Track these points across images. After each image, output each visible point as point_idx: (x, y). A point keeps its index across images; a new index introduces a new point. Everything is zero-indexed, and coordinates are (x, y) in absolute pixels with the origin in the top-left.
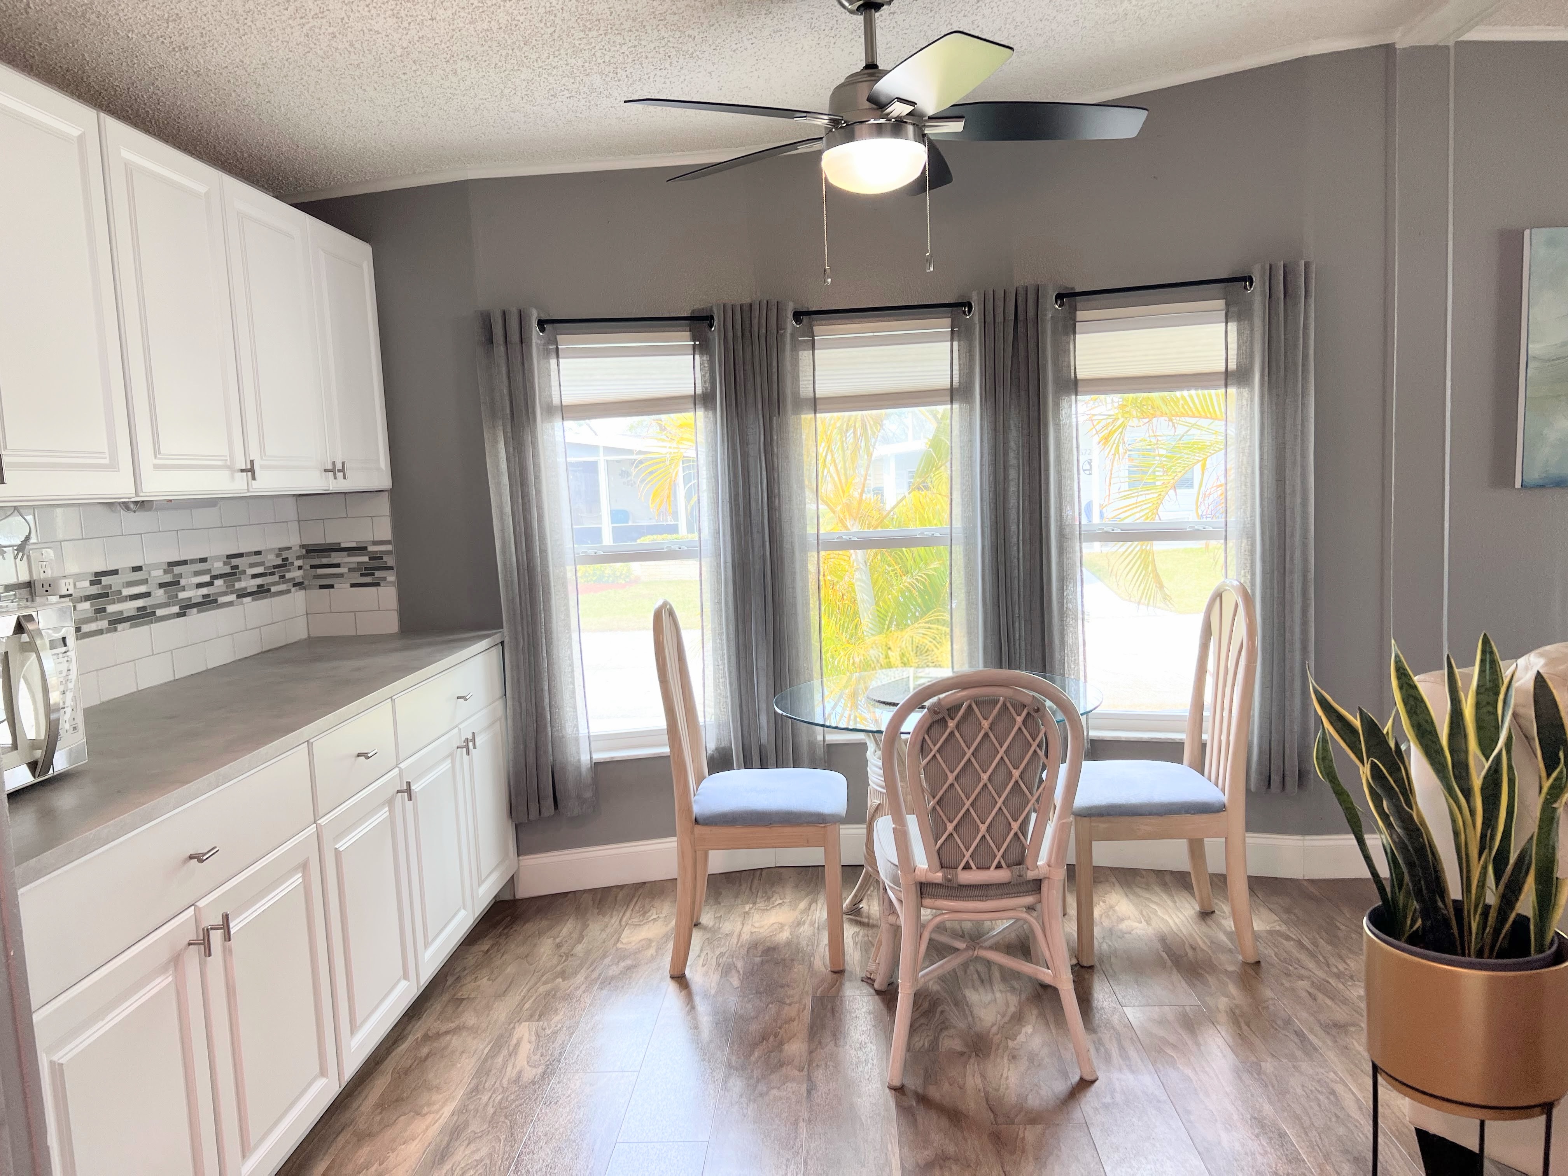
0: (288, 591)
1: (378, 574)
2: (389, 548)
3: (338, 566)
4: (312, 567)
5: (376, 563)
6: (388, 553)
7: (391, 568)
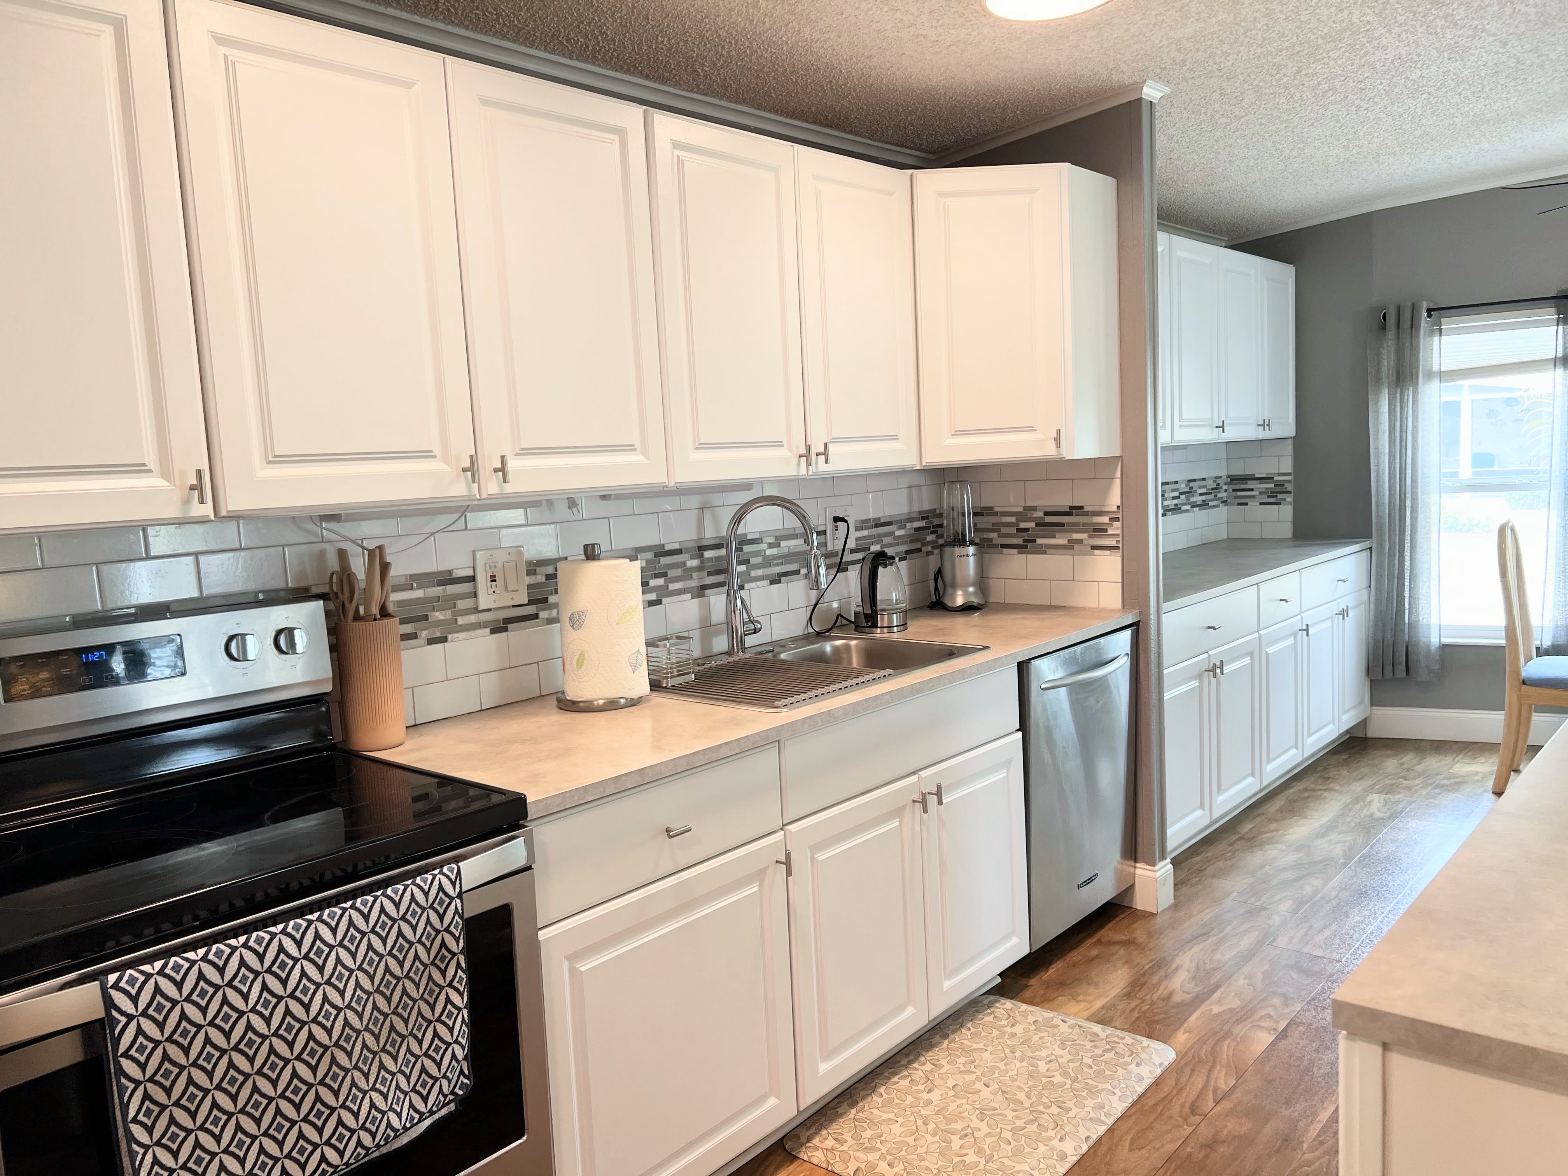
0: (1218, 506)
1: (1280, 496)
2: (1290, 478)
3: (1252, 490)
4: (1234, 490)
5: (1279, 489)
6: (1289, 481)
7: (1290, 492)
